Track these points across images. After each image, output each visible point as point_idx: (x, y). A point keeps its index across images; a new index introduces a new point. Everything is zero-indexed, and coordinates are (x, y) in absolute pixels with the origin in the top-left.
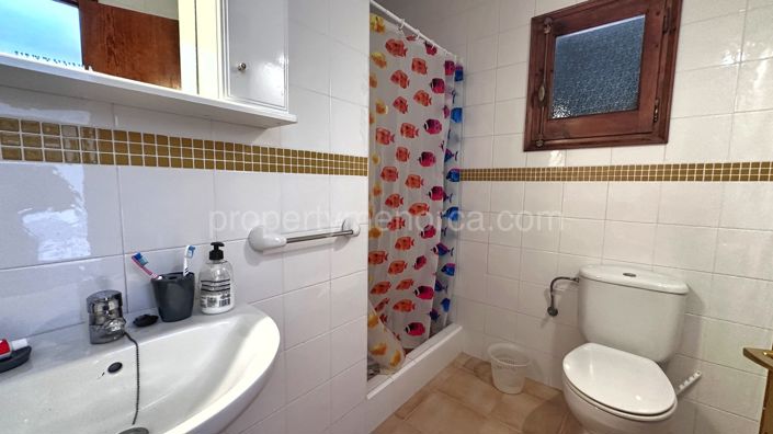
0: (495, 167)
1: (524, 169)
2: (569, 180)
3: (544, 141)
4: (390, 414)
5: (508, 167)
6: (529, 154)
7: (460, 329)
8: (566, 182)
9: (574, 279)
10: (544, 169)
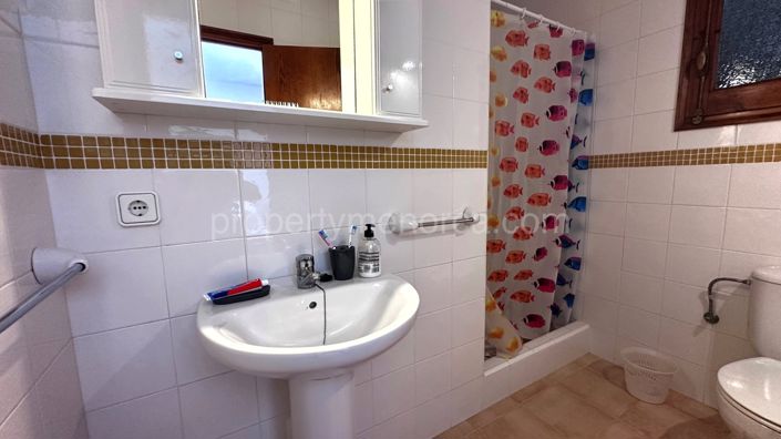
0: (634, 152)
1: (674, 152)
2: (741, 161)
3: (703, 117)
4: (507, 395)
5: (653, 150)
6: (682, 133)
7: (586, 327)
8: (736, 165)
9: (744, 282)
10: (702, 151)
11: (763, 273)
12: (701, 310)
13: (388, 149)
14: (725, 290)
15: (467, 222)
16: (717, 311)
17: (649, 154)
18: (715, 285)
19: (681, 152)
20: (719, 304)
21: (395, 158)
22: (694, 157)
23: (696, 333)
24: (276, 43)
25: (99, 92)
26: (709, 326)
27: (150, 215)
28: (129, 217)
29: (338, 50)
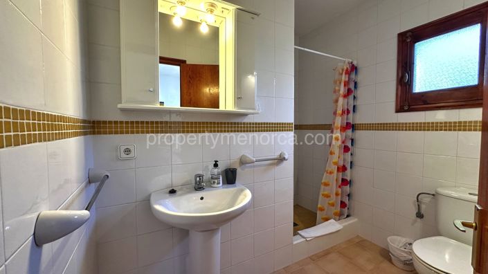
0: (377, 122)
1: (396, 124)
2: (428, 130)
3: (409, 106)
4: (307, 256)
5: (385, 122)
6: (399, 114)
7: (356, 220)
8: (426, 132)
9: (433, 195)
10: (410, 123)
11: (441, 190)
12: (415, 211)
13: (241, 123)
14: (426, 199)
15: (281, 159)
16: (423, 211)
17: (384, 124)
18: (420, 197)
19: (399, 124)
20: (423, 207)
21: (244, 127)
22: (406, 127)
23: (413, 225)
24: (188, 63)
25: (119, 106)
26: (419, 220)
27: (132, 155)
28: (124, 155)
29: (218, 66)
